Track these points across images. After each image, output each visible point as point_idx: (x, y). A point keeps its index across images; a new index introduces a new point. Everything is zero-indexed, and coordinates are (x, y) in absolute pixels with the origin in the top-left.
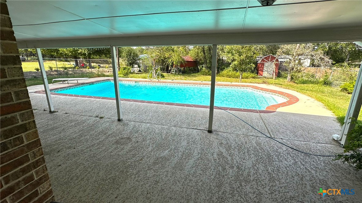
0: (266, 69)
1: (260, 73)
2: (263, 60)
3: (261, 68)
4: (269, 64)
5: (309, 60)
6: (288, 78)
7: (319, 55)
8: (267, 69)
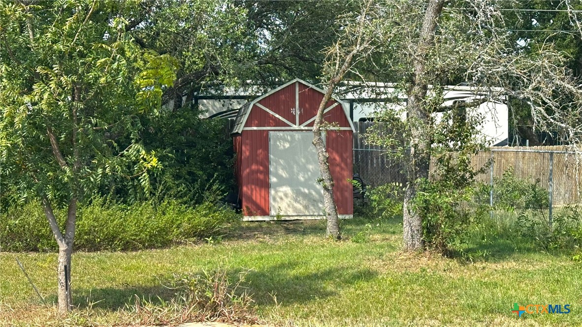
0: (281, 172)
1: (250, 199)
2: (257, 116)
3: (254, 167)
4: (297, 136)
5: (503, 110)
6: (406, 229)
7: (546, 76)
8: (288, 168)
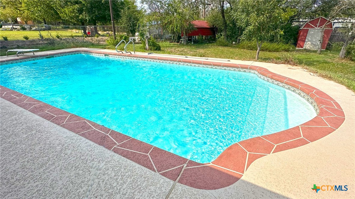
0: (309, 38)
1: (299, 44)
2: (307, 26)
3: (303, 37)
4: (316, 30)
6: (341, 53)
8: (312, 38)
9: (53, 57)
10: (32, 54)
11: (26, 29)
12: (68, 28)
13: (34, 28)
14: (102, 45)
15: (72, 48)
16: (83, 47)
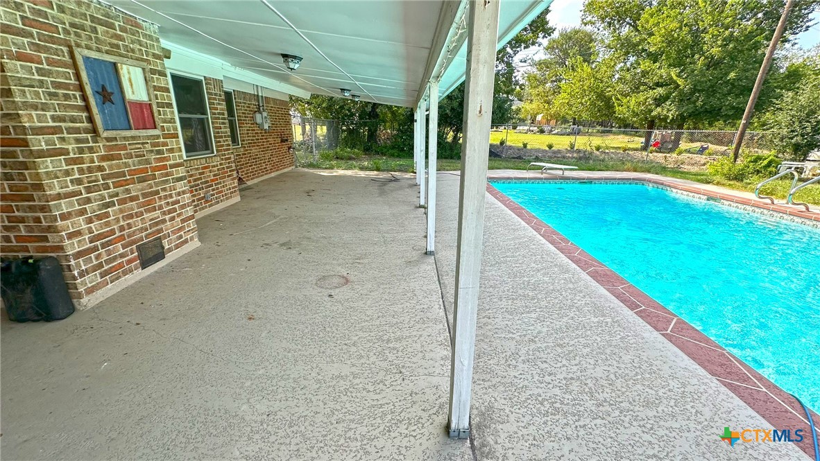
9: (591, 183)
10: (560, 173)
11: (544, 132)
12: (609, 132)
13: (556, 131)
14: (688, 173)
15: (625, 171)
16: (649, 171)
